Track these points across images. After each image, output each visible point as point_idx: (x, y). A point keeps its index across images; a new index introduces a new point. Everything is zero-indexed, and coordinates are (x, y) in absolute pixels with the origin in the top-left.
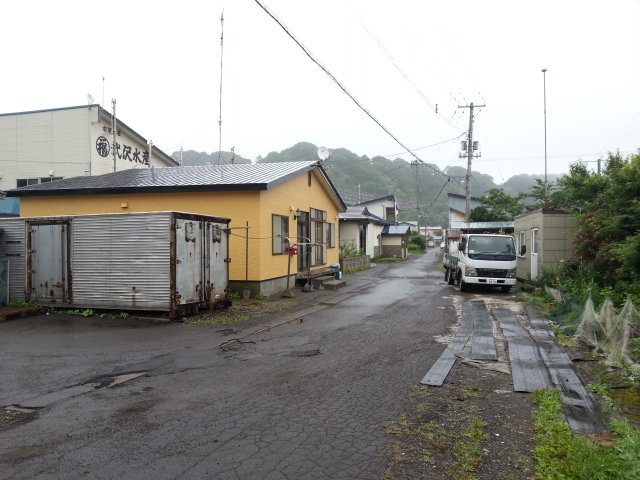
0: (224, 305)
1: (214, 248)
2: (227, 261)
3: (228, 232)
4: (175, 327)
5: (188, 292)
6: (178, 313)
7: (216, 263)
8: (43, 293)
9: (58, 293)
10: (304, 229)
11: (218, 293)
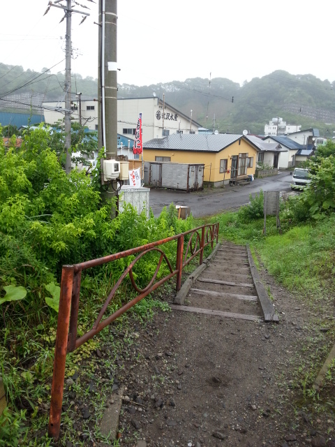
0: (201, 189)
1: (199, 173)
2: (203, 176)
3: (204, 168)
4: (188, 194)
5: (191, 185)
6: (189, 191)
7: (200, 178)
8: (154, 183)
9: (158, 183)
10: (235, 162)
11: (200, 185)
